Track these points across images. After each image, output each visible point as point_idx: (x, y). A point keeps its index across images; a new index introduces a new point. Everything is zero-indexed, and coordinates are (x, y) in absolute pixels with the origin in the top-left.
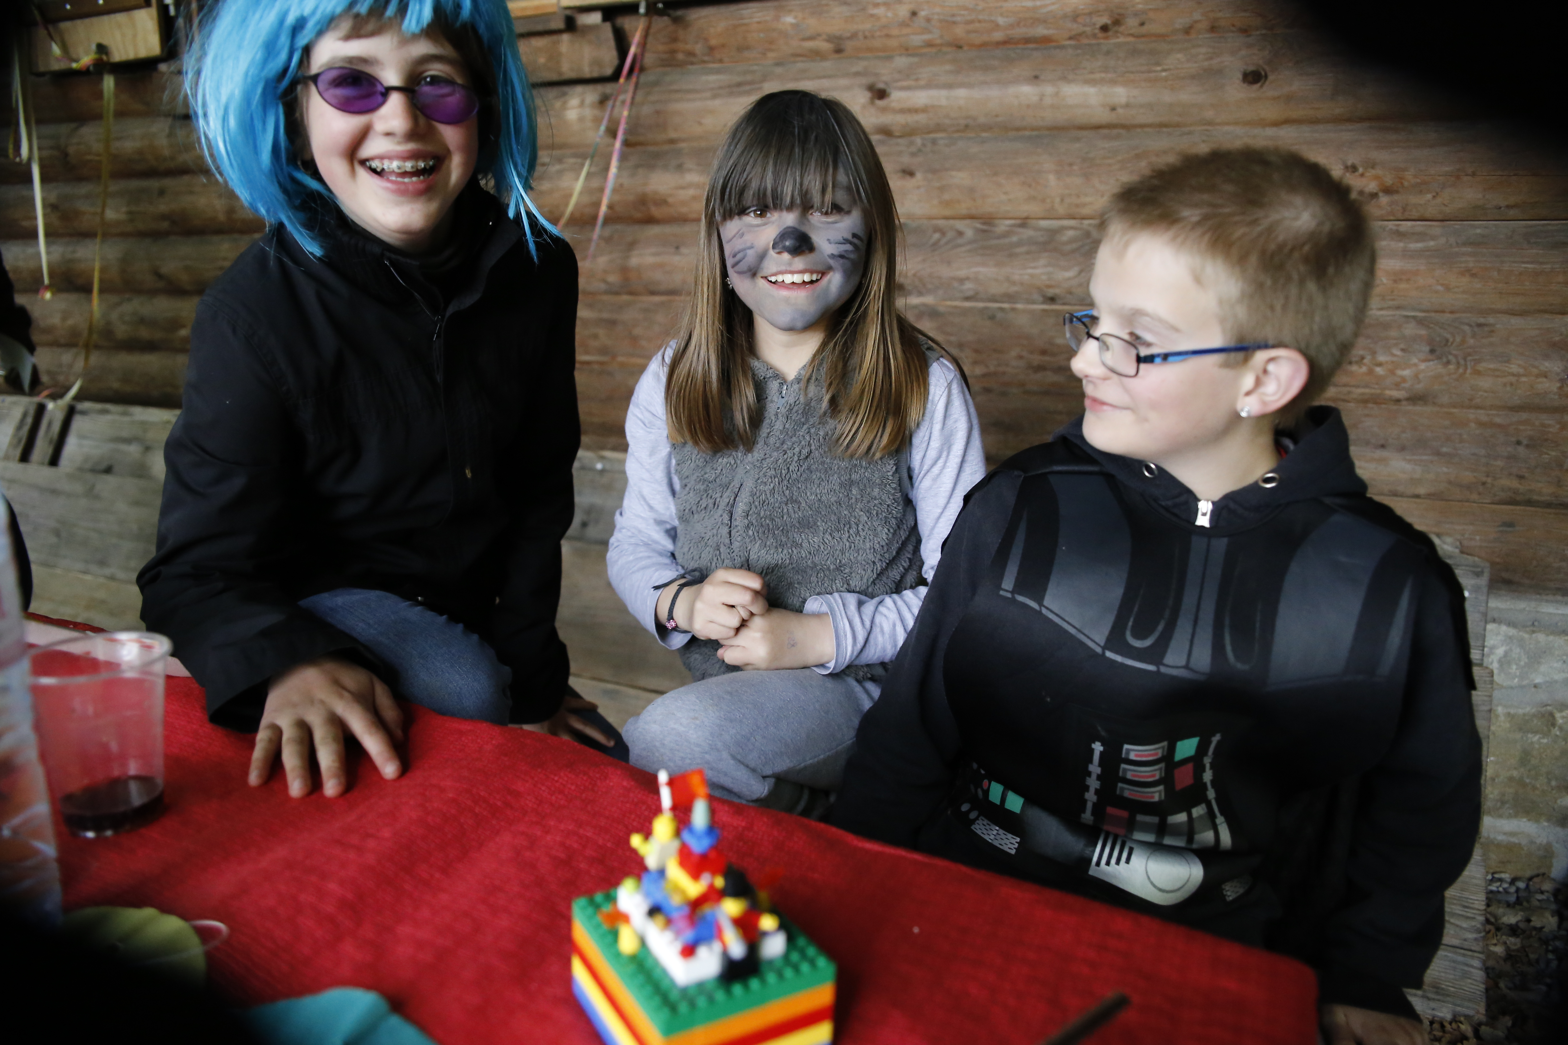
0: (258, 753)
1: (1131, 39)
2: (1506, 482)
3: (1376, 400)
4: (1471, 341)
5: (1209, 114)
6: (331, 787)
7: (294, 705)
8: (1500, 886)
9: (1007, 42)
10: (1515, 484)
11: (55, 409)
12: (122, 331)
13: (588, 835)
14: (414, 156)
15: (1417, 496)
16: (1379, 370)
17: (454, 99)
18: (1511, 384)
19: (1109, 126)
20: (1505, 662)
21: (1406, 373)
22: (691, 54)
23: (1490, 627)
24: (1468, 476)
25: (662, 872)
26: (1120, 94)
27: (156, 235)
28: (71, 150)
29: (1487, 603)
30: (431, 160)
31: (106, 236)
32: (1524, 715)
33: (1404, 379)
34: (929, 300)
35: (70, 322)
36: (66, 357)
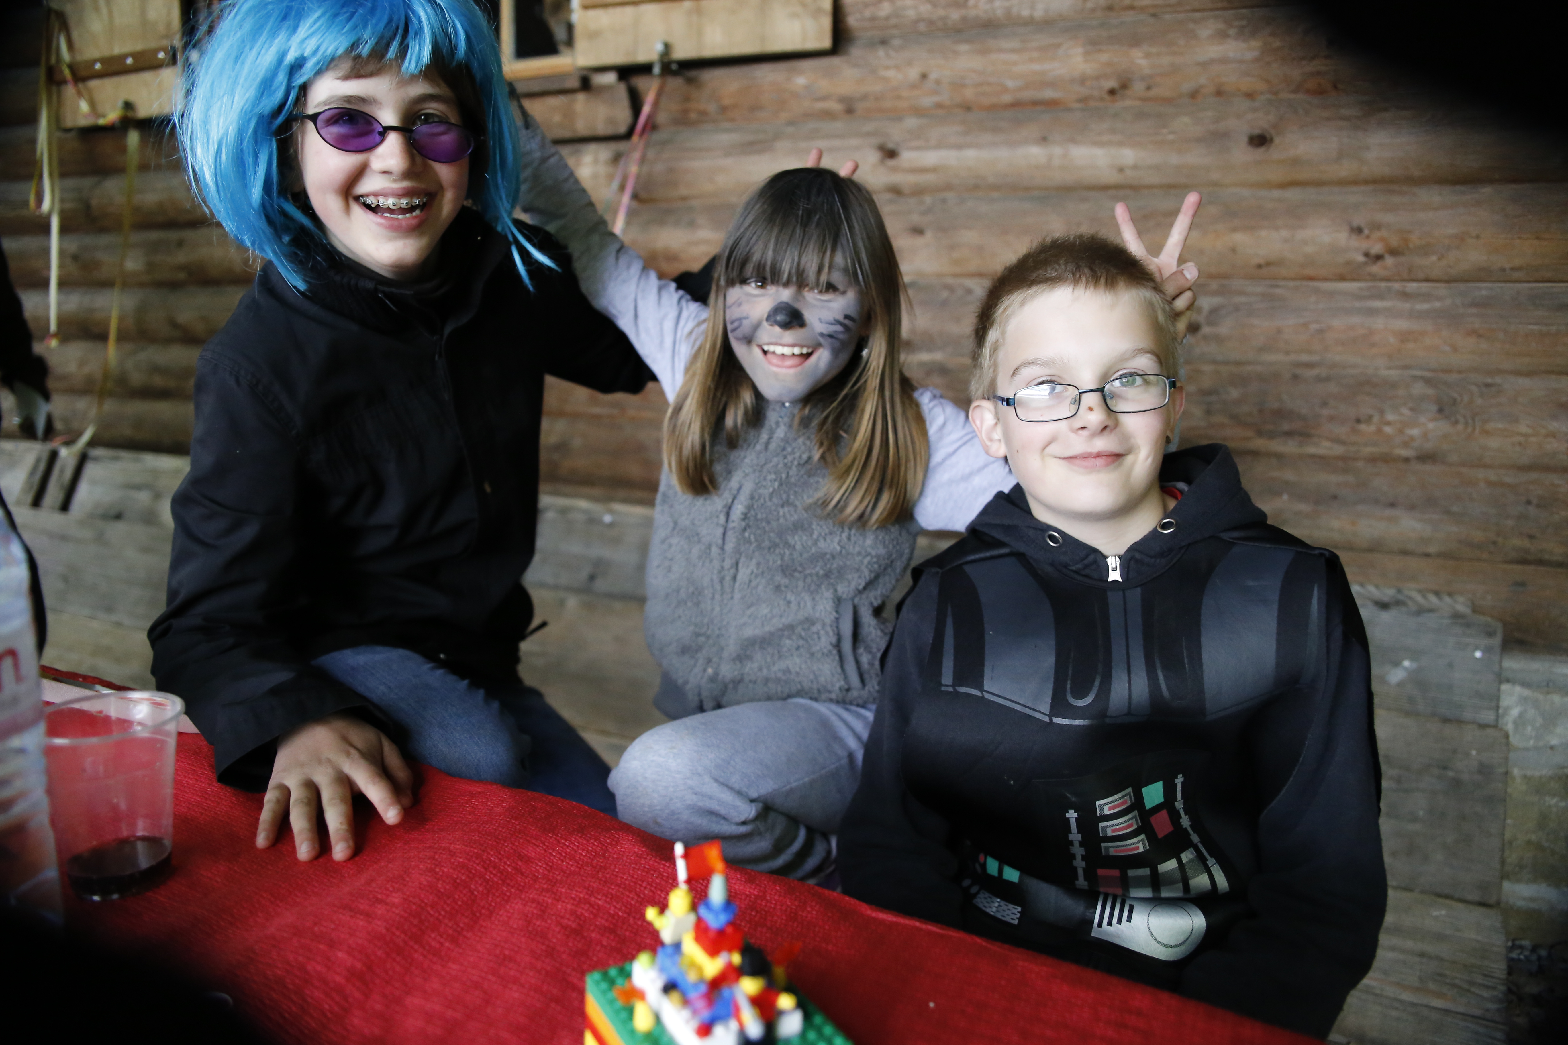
0: (266, 815)
1: (1138, 103)
2: (1516, 542)
3: (1386, 459)
4: (1479, 401)
5: (1215, 176)
6: (340, 850)
7: (302, 765)
8: (1521, 953)
9: (1016, 105)
10: (1526, 543)
11: (67, 455)
12: (137, 379)
13: (600, 903)
14: (408, 193)
15: (1427, 555)
16: (1388, 430)
17: (448, 139)
18: (1520, 444)
19: (1117, 187)
20: (1520, 722)
21: (1415, 432)
22: (703, 113)
23: (1505, 687)
24: (1478, 536)
25: (677, 946)
26: (1128, 155)
27: (173, 286)
28: (94, 202)
29: (1500, 662)
30: (425, 197)
31: (125, 285)
32: (1541, 777)
33: (1412, 439)
34: (937, 356)
35: (86, 370)
36: (82, 404)
